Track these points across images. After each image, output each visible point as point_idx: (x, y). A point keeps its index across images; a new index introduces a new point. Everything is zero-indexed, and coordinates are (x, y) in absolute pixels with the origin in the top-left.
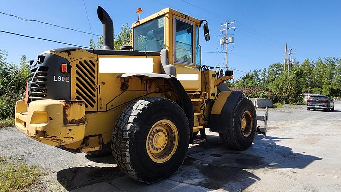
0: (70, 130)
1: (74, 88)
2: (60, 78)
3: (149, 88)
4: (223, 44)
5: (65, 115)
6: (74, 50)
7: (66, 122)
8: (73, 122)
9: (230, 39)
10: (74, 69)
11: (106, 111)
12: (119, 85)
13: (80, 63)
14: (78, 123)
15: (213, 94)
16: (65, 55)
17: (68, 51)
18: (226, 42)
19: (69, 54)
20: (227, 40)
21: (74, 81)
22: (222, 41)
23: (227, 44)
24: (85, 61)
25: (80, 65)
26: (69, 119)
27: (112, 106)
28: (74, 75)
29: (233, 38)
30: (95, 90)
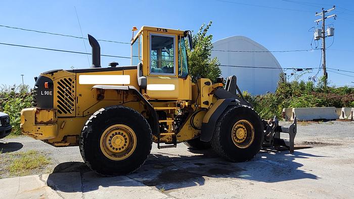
0: (39, 128)
1: (56, 99)
2: (46, 93)
3: (126, 98)
4: (318, 38)
5: (36, 118)
6: (56, 71)
7: (36, 123)
8: (42, 123)
9: (328, 31)
10: (56, 85)
11: (83, 116)
12: (96, 96)
13: (61, 80)
14: (47, 124)
15: (206, 103)
16: (49, 76)
17: (52, 73)
18: (322, 36)
19: (53, 75)
20: (324, 33)
21: (56, 94)
22: (316, 35)
23: (324, 38)
24: (65, 79)
25: (61, 82)
26: (39, 121)
27: (88, 113)
28: (56, 90)
29: (332, 30)
30: (73, 101)
